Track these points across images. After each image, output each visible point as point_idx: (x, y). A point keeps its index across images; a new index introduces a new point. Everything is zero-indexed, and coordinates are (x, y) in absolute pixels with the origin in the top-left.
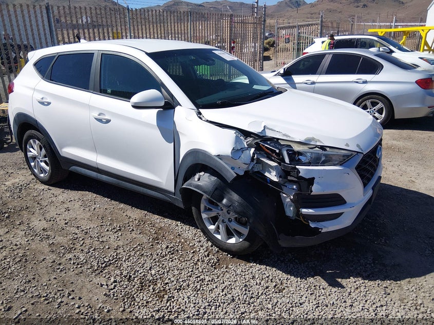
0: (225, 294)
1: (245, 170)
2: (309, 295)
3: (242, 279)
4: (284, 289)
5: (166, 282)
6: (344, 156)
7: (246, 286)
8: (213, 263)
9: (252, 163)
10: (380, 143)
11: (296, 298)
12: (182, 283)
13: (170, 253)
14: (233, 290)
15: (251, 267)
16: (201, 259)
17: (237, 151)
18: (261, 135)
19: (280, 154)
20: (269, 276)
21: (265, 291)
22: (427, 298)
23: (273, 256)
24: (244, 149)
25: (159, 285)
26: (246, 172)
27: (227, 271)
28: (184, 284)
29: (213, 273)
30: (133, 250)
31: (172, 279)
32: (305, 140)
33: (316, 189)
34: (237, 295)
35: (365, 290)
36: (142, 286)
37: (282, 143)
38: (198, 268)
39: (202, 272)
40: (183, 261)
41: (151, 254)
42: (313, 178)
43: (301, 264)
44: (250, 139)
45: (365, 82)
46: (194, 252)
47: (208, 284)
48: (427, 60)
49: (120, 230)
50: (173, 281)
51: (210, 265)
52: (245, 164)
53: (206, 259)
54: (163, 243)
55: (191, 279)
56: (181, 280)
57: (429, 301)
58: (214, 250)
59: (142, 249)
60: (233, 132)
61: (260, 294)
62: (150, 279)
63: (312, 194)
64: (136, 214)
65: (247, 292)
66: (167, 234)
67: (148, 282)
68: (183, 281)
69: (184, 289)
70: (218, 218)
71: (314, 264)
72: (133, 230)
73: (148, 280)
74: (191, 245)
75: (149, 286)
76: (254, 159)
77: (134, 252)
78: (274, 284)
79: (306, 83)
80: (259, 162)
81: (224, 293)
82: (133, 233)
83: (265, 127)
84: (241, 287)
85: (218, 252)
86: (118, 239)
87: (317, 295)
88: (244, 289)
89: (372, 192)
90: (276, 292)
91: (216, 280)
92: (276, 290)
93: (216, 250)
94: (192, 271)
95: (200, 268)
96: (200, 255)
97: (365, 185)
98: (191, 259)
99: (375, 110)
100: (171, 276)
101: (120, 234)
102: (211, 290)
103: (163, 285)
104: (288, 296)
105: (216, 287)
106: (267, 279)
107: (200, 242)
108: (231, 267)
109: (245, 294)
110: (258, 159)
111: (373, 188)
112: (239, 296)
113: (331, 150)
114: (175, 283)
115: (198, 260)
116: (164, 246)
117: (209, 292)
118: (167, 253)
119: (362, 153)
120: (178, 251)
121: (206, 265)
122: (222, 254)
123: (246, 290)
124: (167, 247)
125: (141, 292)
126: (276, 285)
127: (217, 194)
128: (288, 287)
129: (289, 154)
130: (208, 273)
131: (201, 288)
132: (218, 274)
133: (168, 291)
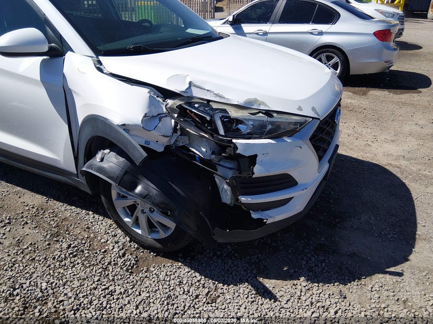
0: (140, 313)
1: (166, 144)
2: (249, 304)
3: (165, 286)
4: (219, 296)
5: (60, 299)
6: (296, 123)
7: (168, 297)
8: (130, 265)
9: (175, 134)
10: (339, 105)
11: (232, 310)
12: (82, 299)
13: (71, 256)
14: (152, 305)
15: (179, 268)
16: (114, 261)
17: (151, 119)
18: (185, 95)
19: (212, 122)
20: (200, 280)
21: (194, 303)
22: (391, 298)
23: (208, 251)
24: (162, 116)
25: (50, 305)
26: (167, 148)
27: (146, 277)
28: (85, 302)
29: (128, 280)
30: (22, 253)
31: (70, 294)
32: (246, 102)
33: (259, 171)
34: (156, 312)
35: (318, 292)
36: (26, 308)
37: (215, 106)
38: (108, 275)
39: (113, 280)
40: (88, 265)
41: (45, 259)
42: (256, 156)
43: (241, 259)
44: (170, 102)
45: (321, 33)
46: (105, 251)
47: (118, 299)
48: (382, 13)
49: (9, 223)
50: (70, 298)
51: (125, 269)
52: (164, 136)
53: (120, 261)
54: (64, 240)
55: (96, 292)
56: (81, 295)
57: (393, 302)
58: (133, 247)
59: (35, 251)
60: (145, 91)
61: (186, 308)
62: (39, 296)
63: (254, 176)
64: (35, 199)
65: (170, 307)
66: (73, 227)
67: (35, 301)
68: (83, 297)
69: (84, 309)
70: (137, 208)
71: (258, 258)
72: (27, 223)
73: (35, 298)
74: (102, 241)
75: (35, 307)
76: (177, 130)
77: (22, 256)
78: (207, 290)
79: (257, 34)
80: (184, 133)
81: (138, 311)
82: (26, 227)
83: (190, 83)
84: (163, 299)
85: (138, 249)
86: (4, 237)
87: (259, 304)
88: (166, 302)
89: (328, 166)
90: (208, 303)
91: (130, 290)
92: (208, 300)
93: (136, 246)
94: (99, 280)
95: (110, 275)
96: (113, 256)
97: (320, 158)
98: (100, 262)
99: (329, 65)
100: (69, 290)
101: (8, 230)
102: (122, 307)
103: (55, 304)
104: (223, 307)
105: (129, 303)
106: (197, 284)
107: (115, 236)
108: (153, 269)
109: (166, 311)
110: (182, 129)
111: (330, 162)
112: (158, 313)
113: (279, 116)
114: (73, 299)
115: (110, 263)
116: (65, 246)
117: (119, 311)
118: (67, 255)
119: (319, 119)
120: (83, 252)
121: (118, 270)
122: (143, 252)
123: (168, 304)
124: (69, 246)
125: (21, 318)
126: (209, 292)
127: (128, 180)
128: (223, 293)
129: (223, 123)
130: (121, 282)
131: (108, 306)
132: (135, 281)
133: (62, 313)
